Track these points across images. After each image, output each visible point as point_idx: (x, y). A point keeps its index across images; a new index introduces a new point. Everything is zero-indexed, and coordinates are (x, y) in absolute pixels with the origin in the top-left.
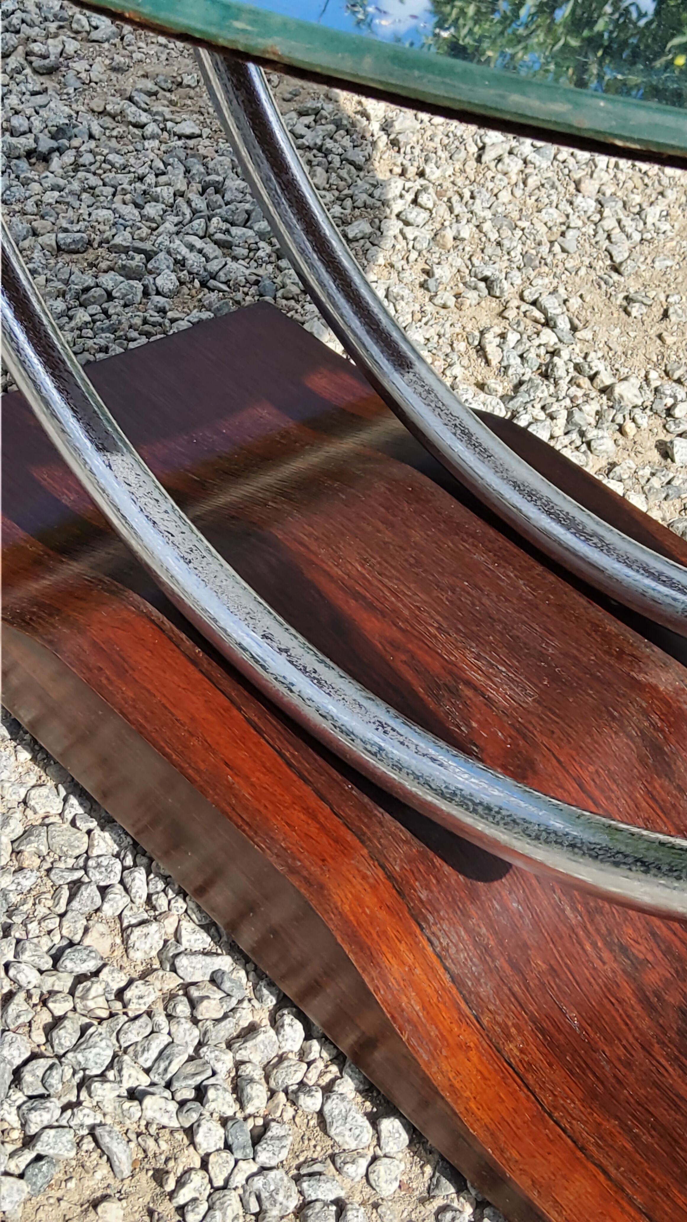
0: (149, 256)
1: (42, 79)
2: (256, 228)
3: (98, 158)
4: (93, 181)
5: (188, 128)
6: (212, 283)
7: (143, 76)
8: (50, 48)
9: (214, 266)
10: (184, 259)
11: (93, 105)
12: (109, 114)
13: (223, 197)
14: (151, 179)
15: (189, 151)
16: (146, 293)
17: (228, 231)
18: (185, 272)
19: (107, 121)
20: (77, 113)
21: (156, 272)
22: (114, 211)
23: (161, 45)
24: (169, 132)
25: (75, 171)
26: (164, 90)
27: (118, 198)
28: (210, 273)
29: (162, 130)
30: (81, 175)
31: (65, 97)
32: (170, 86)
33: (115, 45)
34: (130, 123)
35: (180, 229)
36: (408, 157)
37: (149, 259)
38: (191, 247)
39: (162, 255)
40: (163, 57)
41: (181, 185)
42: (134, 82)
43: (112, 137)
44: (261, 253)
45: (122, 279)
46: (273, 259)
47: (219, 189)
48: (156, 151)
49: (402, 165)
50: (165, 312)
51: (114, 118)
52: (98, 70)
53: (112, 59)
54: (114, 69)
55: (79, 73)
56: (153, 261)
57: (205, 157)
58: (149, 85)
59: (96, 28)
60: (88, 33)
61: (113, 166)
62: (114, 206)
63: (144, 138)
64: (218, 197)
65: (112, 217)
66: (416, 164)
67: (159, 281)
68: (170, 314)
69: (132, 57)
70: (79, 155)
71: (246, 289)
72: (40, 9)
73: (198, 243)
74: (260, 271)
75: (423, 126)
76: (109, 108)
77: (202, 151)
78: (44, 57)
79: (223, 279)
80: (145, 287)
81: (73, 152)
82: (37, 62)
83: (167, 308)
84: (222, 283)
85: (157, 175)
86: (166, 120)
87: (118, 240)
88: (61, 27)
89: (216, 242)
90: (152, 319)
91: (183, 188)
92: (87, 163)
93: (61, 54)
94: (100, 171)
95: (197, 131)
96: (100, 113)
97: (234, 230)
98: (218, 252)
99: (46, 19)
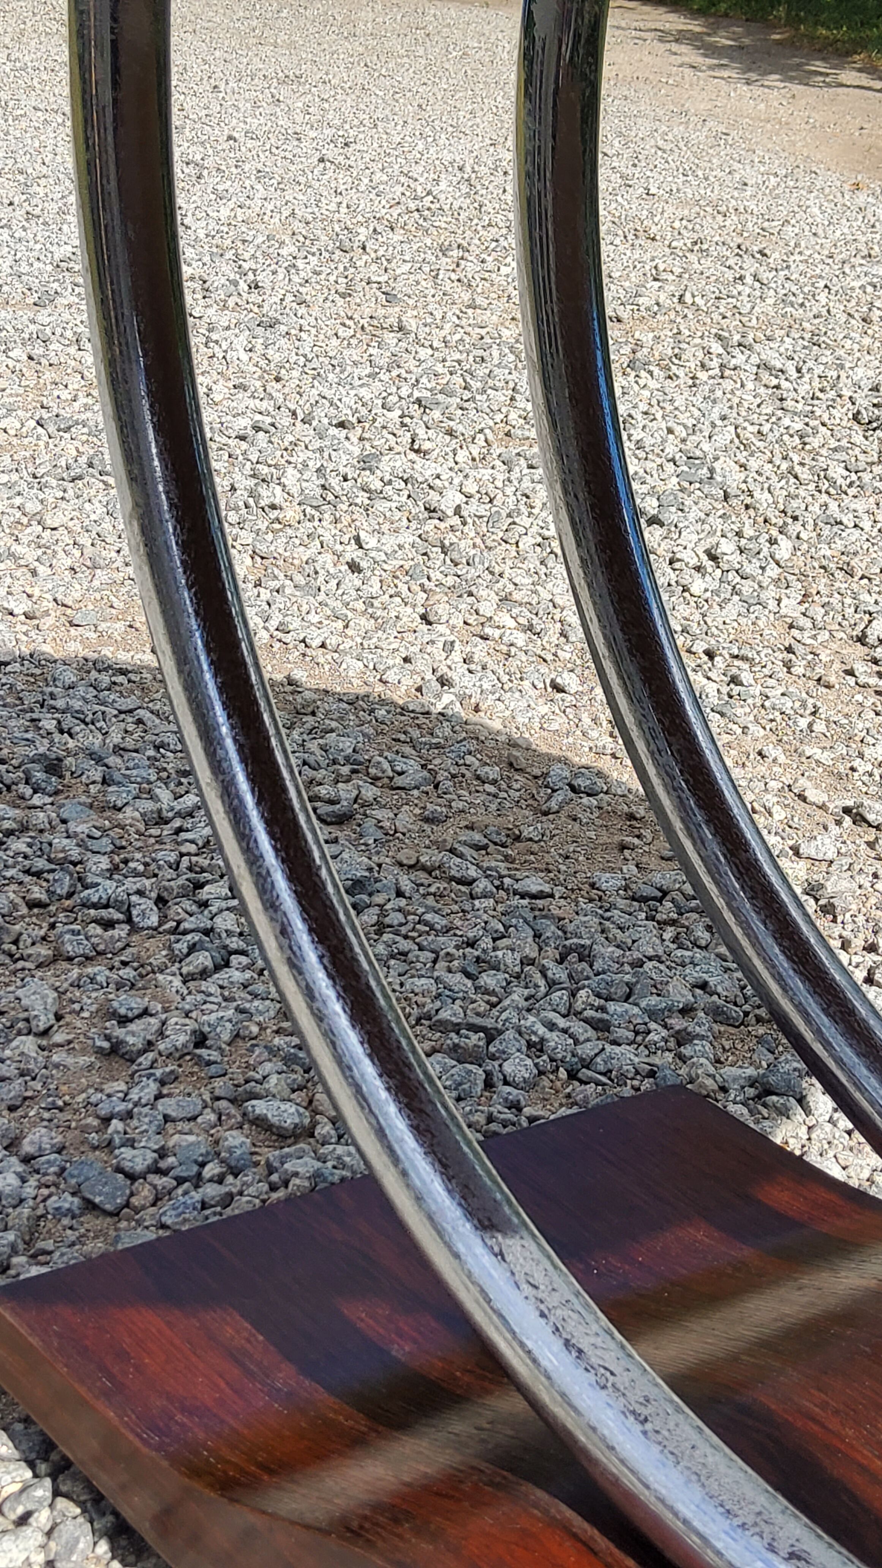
0: (491, 1036)
1: (330, 829)
2: (643, 1004)
3: (410, 918)
4: (404, 945)
5: (534, 884)
6: (585, 1073)
7: (466, 827)
8: (341, 792)
9: (587, 1050)
10: (543, 1040)
11: (402, 857)
12: (424, 868)
13: (591, 966)
14: (486, 943)
15: (537, 913)
16: (489, 1084)
17: (603, 1009)
18: (545, 1057)
19: (422, 876)
20: (380, 866)
21: (502, 1056)
22: (437, 980)
23: (489, 794)
24: (507, 891)
25: (379, 933)
26: (495, 844)
27: (441, 964)
28: (582, 1060)
29: (497, 888)
30: (386, 937)
31: (363, 847)
32: (504, 839)
33: (427, 793)
34: (452, 879)
35: (532, 1004)
36: (849, 927)
37: (490, 1040)
38: (551, 1026)
39: (510, 1034)
40: (493, 807)
41: (530, 950)
42: (455, 833)
43: (429, 894)
44: (652, 1037)
45: (454, 1063)
46: (672, 1044)
47: (586, 955)
48: (491, 913)
49: (841, 937)
50: (520, 1110)
51: (430, 874)
52: (406, 819)
53: (424, 808)
54: (427, 820)
55: (379, 821)
56: (497, 1042)
57: (560, 919)
58: (477, 837)
59: (400, 774)
60: (391, 779)
61: (432, 928)
62: (436, 974)
63: (472, 897)
64: (584, 965)
65: (434, 988)
66: (861, 936)
67: (508, 1068)
68: (527, 1111)
69: (451, 807)
70: (383, 913)
71: (636, 1083)
72: (326, 751)
73: (562, 1023)
74: (656, 1060)
75: (863, 892)
76: (423, 859)
77: (556, 912)
78: (332, 802)
79: (601, 1068)
80: (488, 1074)
81: (376, 910)
82: (324, 809)
83: (523, 1103)
84: (600, 1073)
85: (494, 940)
86: (501, 877)
87: (444, 1015)
88: (354, 771)
89: (586, 1021)
90: (502, 1116)
91: (534, 954)
92: (396, 922)
93: (355, 801)
94: (415, 934)
95: (547, 888)
96: (411, 867)
97: (612, 1007)
98: (591, 1033)
99: (335, 762)
